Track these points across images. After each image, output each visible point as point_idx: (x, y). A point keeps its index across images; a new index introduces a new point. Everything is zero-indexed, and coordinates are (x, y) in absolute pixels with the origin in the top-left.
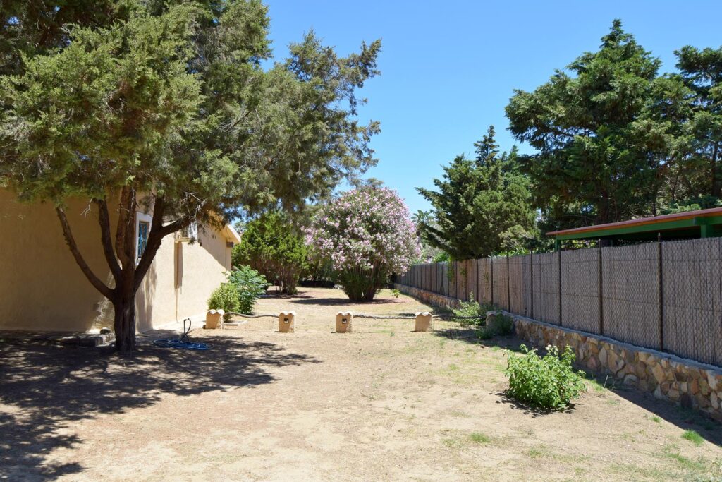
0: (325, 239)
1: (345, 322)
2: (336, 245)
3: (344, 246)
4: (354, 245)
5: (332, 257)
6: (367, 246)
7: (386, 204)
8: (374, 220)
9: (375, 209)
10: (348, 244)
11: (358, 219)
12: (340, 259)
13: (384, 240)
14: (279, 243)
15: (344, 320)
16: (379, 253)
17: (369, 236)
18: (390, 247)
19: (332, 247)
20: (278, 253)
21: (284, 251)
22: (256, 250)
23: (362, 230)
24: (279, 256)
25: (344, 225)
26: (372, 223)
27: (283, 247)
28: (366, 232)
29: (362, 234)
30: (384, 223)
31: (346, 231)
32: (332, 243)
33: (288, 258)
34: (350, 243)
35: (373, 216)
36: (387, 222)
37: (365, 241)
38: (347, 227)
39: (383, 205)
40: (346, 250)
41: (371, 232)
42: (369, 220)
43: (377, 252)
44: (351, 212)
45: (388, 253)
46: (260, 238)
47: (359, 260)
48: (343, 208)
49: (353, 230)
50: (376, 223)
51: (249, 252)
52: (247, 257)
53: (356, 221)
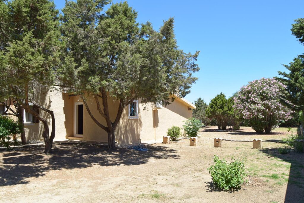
0: (240, 105)
1: (218, 143)
2: (244, 107)
3: (249, 108)
4: (253, 106)
5: (243, 113)
6: (260, 107)
7: (272, 85)
8: (264, 94)
9: (265, 89)
10: (250, 106)
11: (255, 95)
12: (246, 113)
13: (270, 103)
14: (224, 107)
15: (217, 141)
16: (267, 110)
17: (261, 102)
18: (273, 107)
19: (243, 108)
20: (224, 111)
21: (226, 111)
22: (214, 111)
23: (257, 99)
24: (224, 113)
25: (248, 98)
26: (263, 96)
27: (226, 109)
28: (260, 100)
29: (257, 101)
30: (269, 95)
31: (249, 100)
32: (243, 106)
33: (229, 114)
34: (251, 106)
35: (264, 92)
36: (272, 94)
37: (259, 105)
38: (250, 98)
39: (270, 86)
40: (249, 110)
41: (262, 100)
42: (261, 94)
43: (266, 110)
44: (252, 92)
45: (273, 110)
46: (215, 106)
47: (256, 113)
48: (248, 90)
49: (253, 100)
50: (265, 95)
51: (211, 112)
52: (210, 114)
53: (254, 95)
